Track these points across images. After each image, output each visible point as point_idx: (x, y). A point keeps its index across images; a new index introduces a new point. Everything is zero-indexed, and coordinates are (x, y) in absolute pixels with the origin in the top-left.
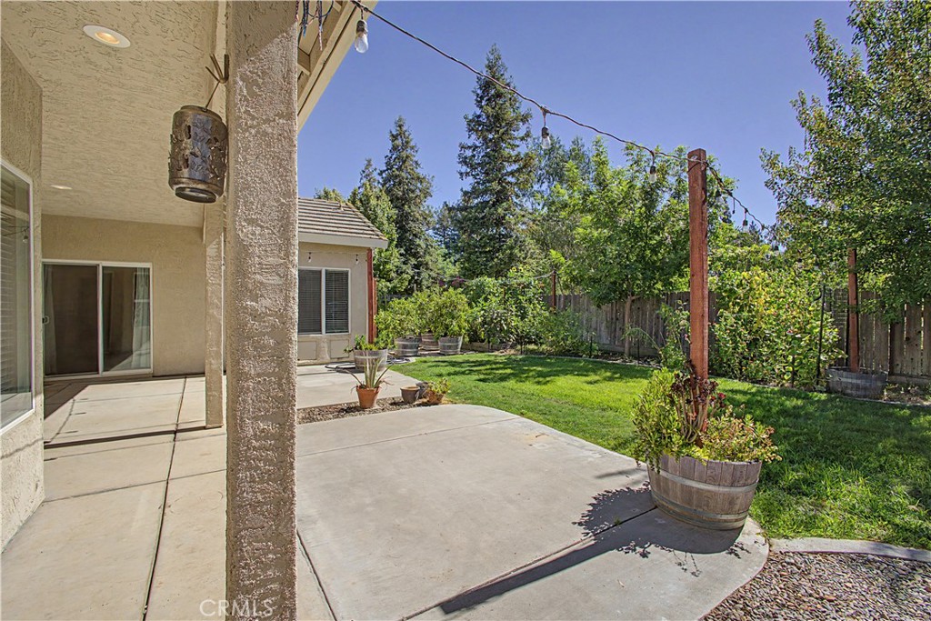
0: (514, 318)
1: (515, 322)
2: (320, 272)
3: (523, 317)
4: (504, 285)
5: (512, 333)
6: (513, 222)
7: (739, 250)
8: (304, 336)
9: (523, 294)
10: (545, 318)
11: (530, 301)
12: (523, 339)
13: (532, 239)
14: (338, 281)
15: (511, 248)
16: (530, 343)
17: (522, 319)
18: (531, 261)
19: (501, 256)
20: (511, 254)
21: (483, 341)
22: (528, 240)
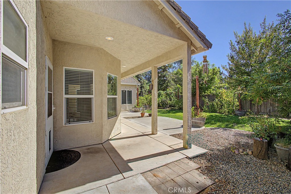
0: (169, 101)
1: (169, 102)
2: (126, 91)
3: (171, 100)
4: (166, 93)
5: (168, 104)
6: (168, 77)
7: (221, 85)
8: (123, 105)
9: (171, 95)
10: (176, 101)
11: (172, 97)
12: (170, 106)
13: (173, 81)
14: (130, 93)
15: (167, 83)
16: (172, 107)
17: (171, 101)
18: (172, 86)
19: (165, 85)
20: (167, 85)
21: (161, 106)
22: (172, 81)
